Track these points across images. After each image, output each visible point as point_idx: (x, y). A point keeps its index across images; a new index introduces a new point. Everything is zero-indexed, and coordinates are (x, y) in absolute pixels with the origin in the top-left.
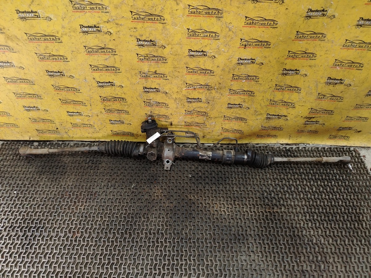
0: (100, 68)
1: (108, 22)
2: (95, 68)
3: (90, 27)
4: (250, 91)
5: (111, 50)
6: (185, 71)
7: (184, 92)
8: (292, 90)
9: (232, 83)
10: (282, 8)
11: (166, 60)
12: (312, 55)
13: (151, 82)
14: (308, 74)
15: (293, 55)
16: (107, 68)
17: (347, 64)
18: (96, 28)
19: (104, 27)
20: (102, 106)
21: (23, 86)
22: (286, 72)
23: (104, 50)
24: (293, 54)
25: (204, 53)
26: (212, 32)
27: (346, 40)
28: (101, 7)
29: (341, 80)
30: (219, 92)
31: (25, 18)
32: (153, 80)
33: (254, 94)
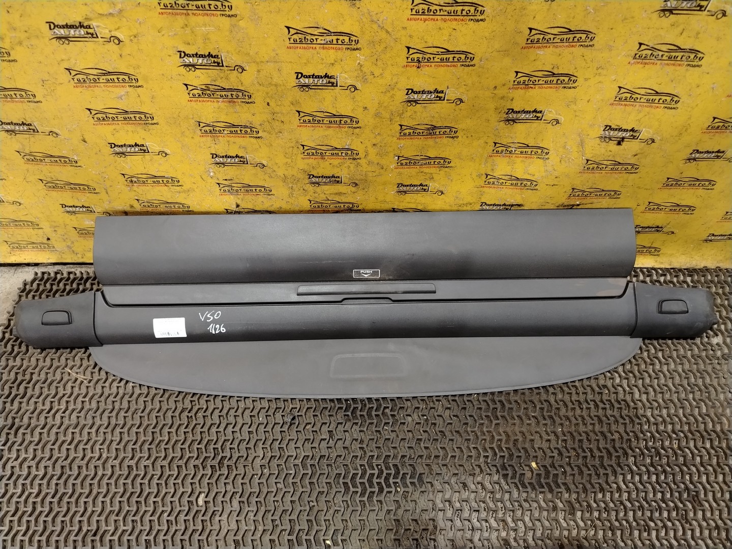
0: (111, 116)
1: (108, 15)
3: (72, 27)
4: (442, 158)
5: (126, 78)
6: (295, 119)
8: (529, 153)
11: (250, 97)
12: (566, 79)
13: (227, 144)
14: (562, 119)
15: (526, 81)
16: (126, 116)
17: (644, 97)
19: (103, 28)
23: (112, 77)
24: (527, 79)
25: (330, 81)
27: (641, 44)
29: (633, 130)
33: (449, 163)
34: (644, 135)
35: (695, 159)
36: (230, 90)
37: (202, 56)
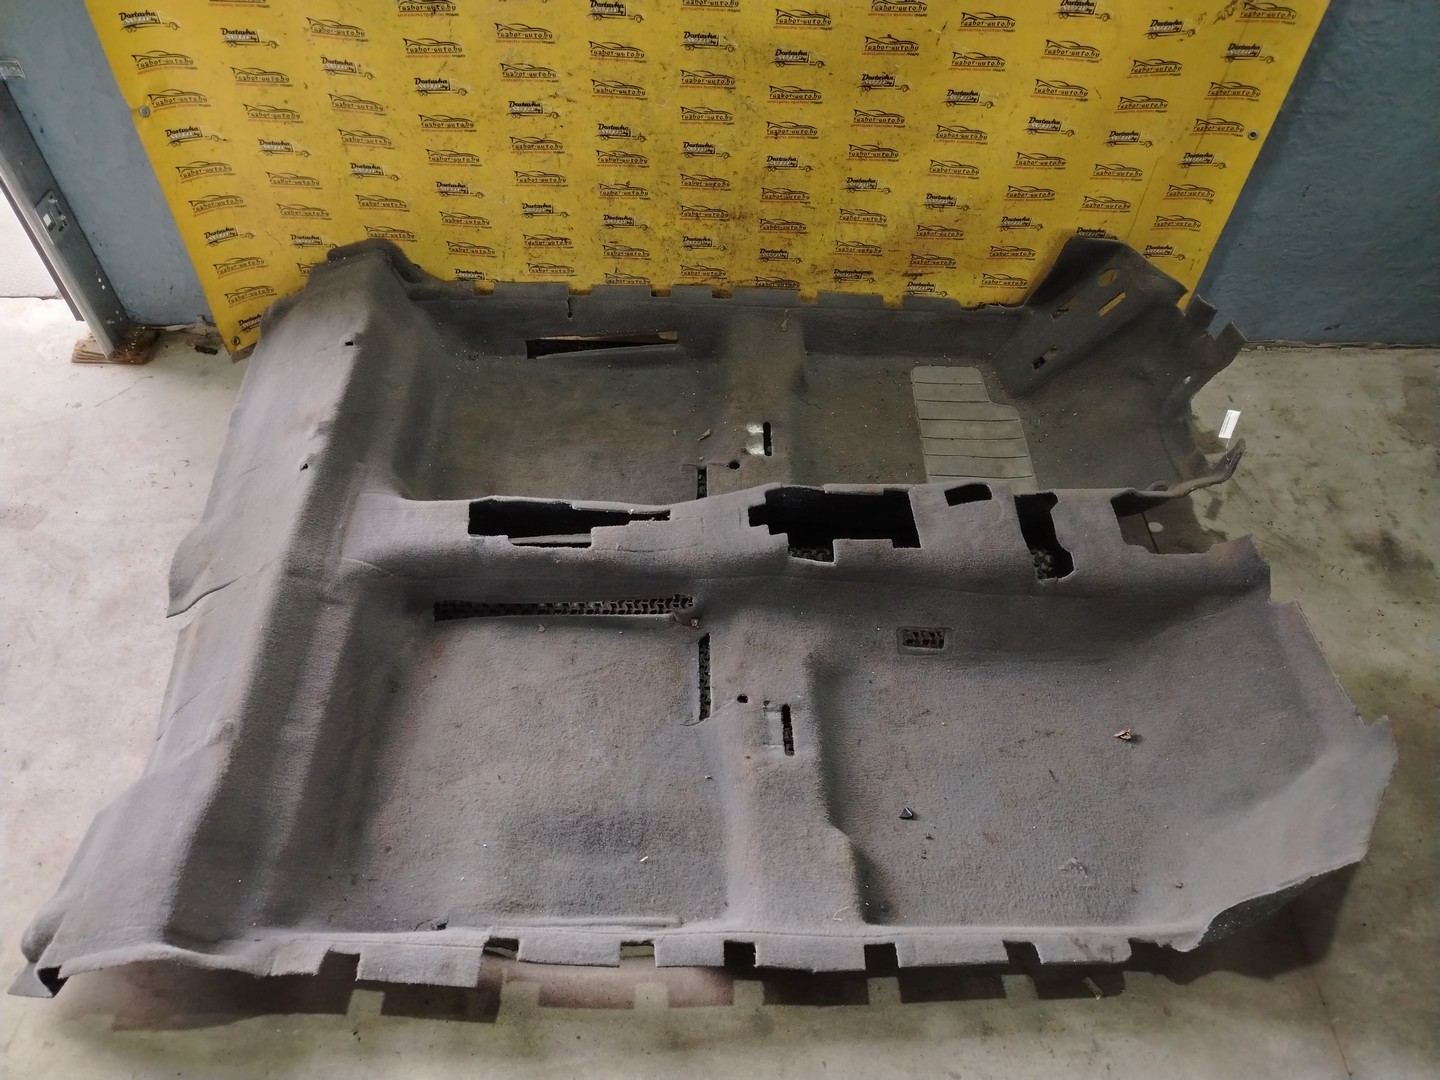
0: (532, 178)
1: (555, 96)
2: (523, 178)
3: (526, 105)
4: (798, 224)
5: (554, 145)
6: (679, 181)
7: (679, 224)
8: (870, 220)
9: (764, 206)
10: (823, 73)
11: (646, 162)
12: (890, 153)
13: (619, 205)
14: (892, 189)
15: (859, 153)
16: (544, 178)
18: (535, 107)
19: (548, 106)
20: (525, 259)
21: (388, 213)
22: (853, 185)
23: (543, 144)
24: (859, 151)
25: (709, 149)
26: (720, 112)
27: (939, 126)
28: (547, 73)
29: (949, 198)
30: (742, 224)
31: (425, 91)
32: (620, 200)
33: (805, 228)
34: (960, 201)
35: (1008, 227)
36: (631, 156)
37: (616, 128)
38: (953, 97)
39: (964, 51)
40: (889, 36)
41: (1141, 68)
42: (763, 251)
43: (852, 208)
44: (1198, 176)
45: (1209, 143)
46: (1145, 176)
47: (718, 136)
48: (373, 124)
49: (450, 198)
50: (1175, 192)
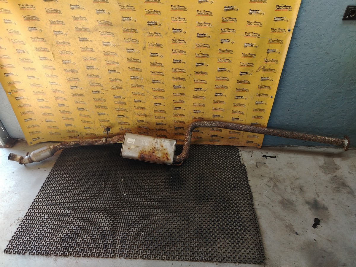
34: (202, 111)
38: (196, 89)
39: (196, 79)
40: (178, 77)
41: (240, 82)
42: (156, 123)
43: (176, 113)
44: (260, 106)
45: (261, 99)
46: (247, 106)
47: (142, 98)
48: (62, 95)
49: (81, 111)
50: (255, 110)
